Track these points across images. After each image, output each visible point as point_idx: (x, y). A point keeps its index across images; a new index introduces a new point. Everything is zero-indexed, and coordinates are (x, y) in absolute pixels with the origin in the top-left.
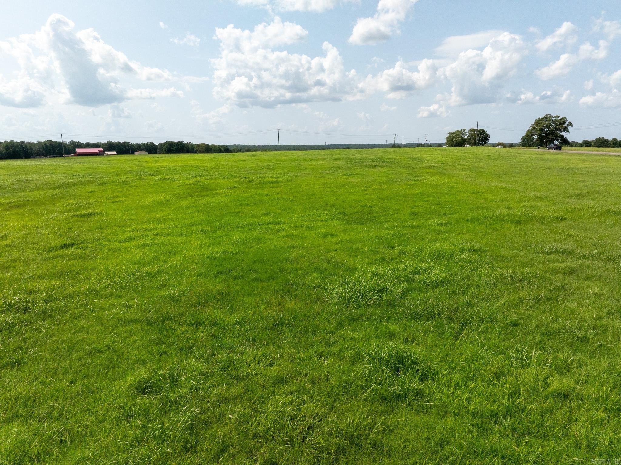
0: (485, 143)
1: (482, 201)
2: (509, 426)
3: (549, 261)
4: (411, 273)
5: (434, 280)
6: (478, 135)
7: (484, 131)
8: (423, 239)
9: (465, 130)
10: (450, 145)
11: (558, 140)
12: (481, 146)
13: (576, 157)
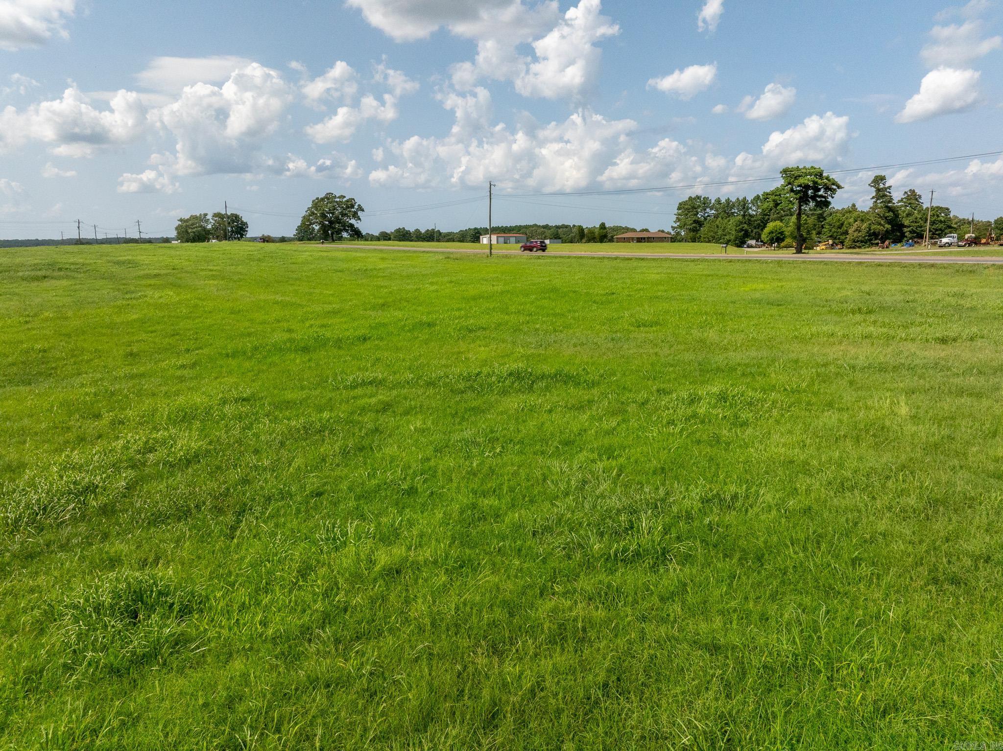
0: (242, 237)
1: (247, 324)
2: (329, 638)
3: (354, 398)
4: (139, 452)
5: (181, 456)
6: (229, 223)
7: (236, 216)
8: (154, 395)
9: (206, 215)
10: (184, 240)
11: (347, 231)
12: (236, 241)
13: (374, 255)
